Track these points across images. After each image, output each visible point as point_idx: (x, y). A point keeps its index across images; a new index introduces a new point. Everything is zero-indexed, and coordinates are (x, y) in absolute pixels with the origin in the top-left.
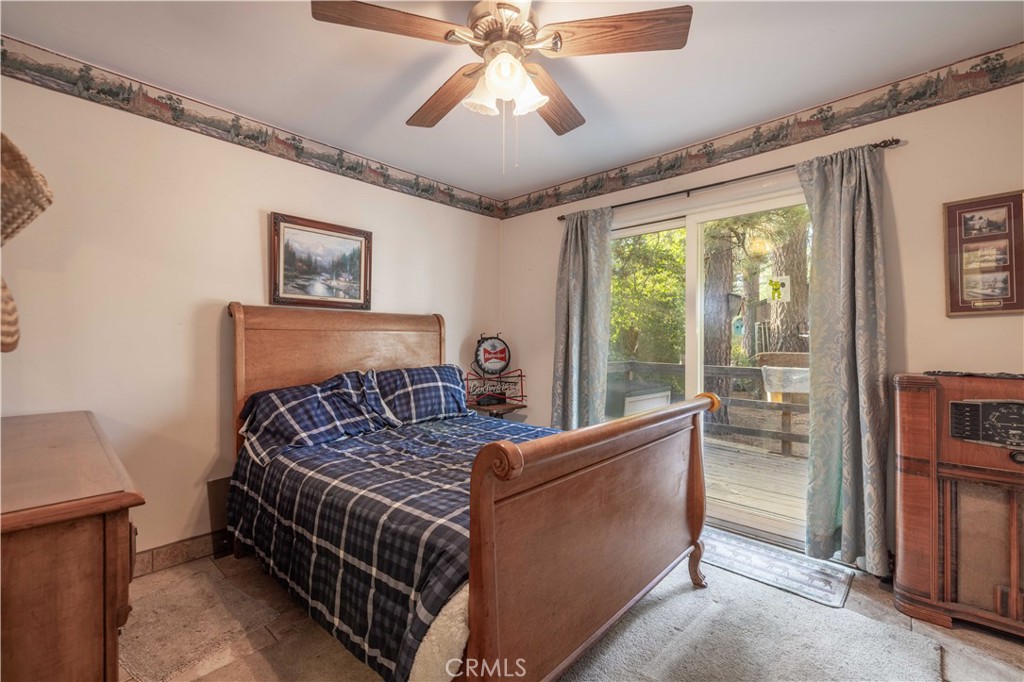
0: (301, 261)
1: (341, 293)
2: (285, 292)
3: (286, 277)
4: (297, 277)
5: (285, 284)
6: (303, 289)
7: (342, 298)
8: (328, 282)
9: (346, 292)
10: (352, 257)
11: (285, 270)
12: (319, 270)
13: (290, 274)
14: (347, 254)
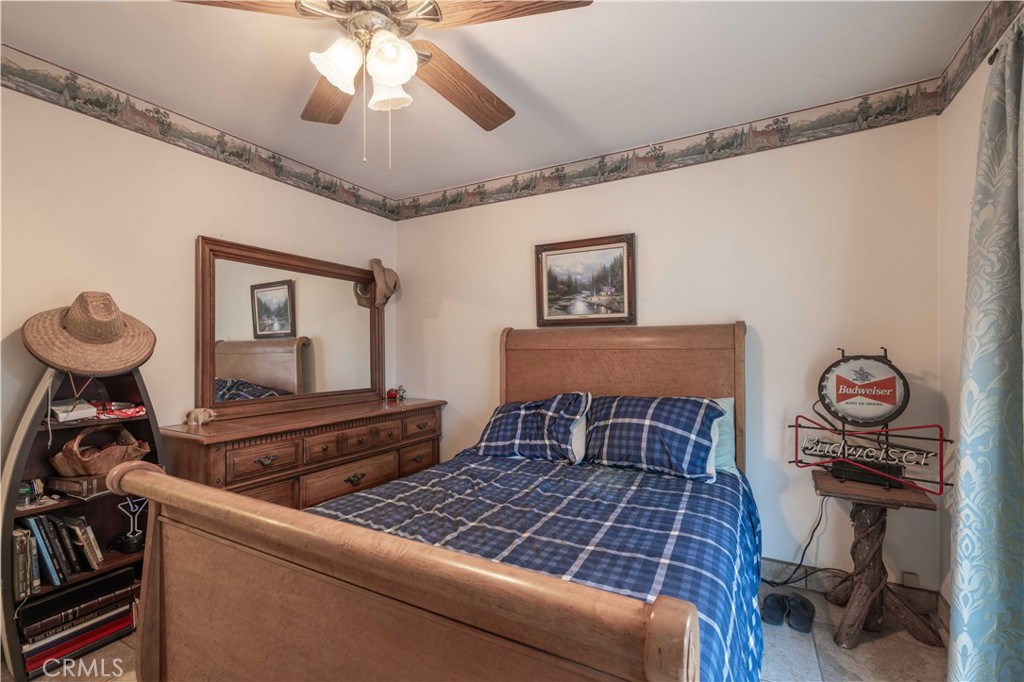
0: (562, 283)
1: (603, 308)
2: (550, 315)
3: (550, 300)
4: (559, 299)
5: (549, 307)
6: (565, 309)
7: (604, 314)
8: (589, 299)
9: (609, 307)
10: (613, 268)
11: (549, 294)
12: (579, 289)
13: (553, 297)
14: (608, 265)
